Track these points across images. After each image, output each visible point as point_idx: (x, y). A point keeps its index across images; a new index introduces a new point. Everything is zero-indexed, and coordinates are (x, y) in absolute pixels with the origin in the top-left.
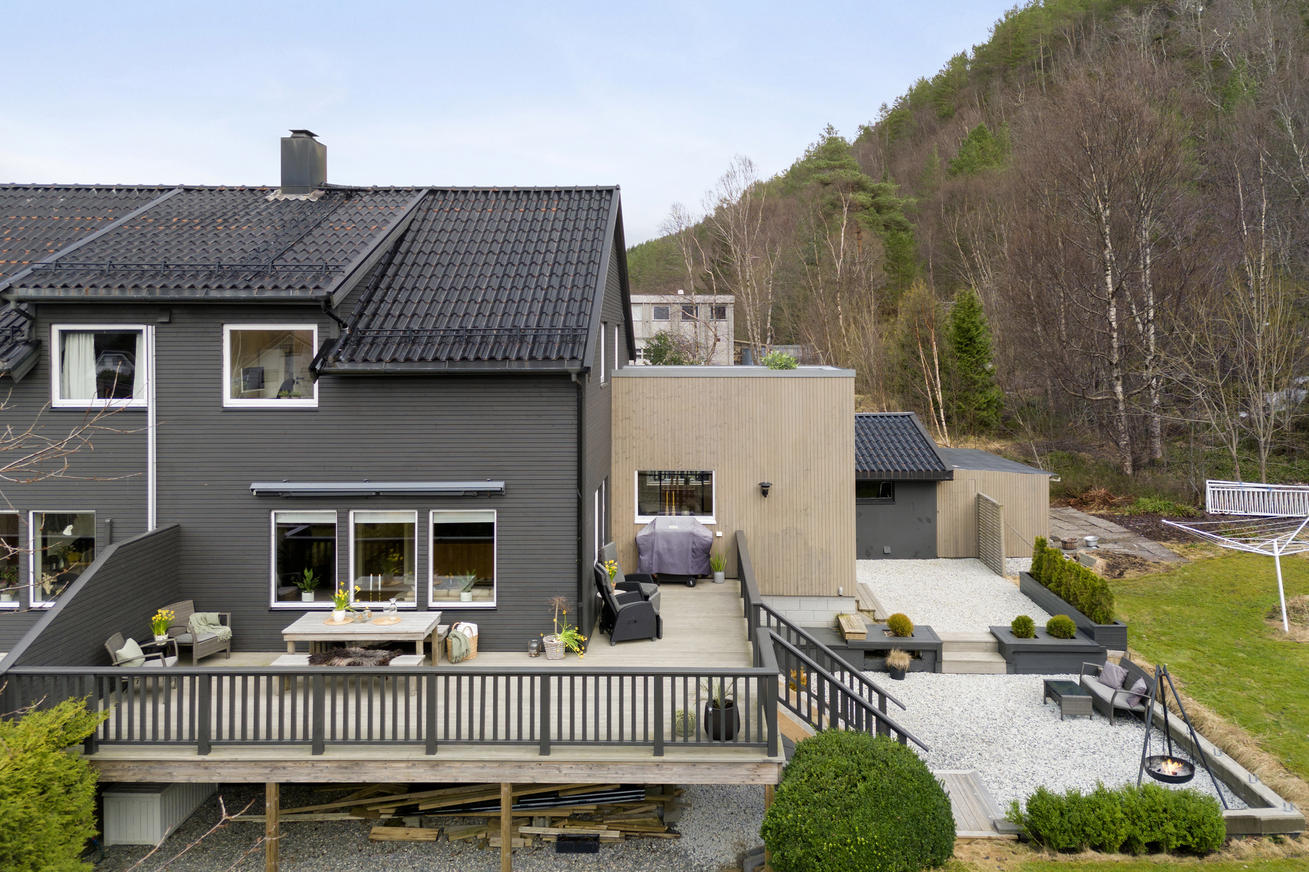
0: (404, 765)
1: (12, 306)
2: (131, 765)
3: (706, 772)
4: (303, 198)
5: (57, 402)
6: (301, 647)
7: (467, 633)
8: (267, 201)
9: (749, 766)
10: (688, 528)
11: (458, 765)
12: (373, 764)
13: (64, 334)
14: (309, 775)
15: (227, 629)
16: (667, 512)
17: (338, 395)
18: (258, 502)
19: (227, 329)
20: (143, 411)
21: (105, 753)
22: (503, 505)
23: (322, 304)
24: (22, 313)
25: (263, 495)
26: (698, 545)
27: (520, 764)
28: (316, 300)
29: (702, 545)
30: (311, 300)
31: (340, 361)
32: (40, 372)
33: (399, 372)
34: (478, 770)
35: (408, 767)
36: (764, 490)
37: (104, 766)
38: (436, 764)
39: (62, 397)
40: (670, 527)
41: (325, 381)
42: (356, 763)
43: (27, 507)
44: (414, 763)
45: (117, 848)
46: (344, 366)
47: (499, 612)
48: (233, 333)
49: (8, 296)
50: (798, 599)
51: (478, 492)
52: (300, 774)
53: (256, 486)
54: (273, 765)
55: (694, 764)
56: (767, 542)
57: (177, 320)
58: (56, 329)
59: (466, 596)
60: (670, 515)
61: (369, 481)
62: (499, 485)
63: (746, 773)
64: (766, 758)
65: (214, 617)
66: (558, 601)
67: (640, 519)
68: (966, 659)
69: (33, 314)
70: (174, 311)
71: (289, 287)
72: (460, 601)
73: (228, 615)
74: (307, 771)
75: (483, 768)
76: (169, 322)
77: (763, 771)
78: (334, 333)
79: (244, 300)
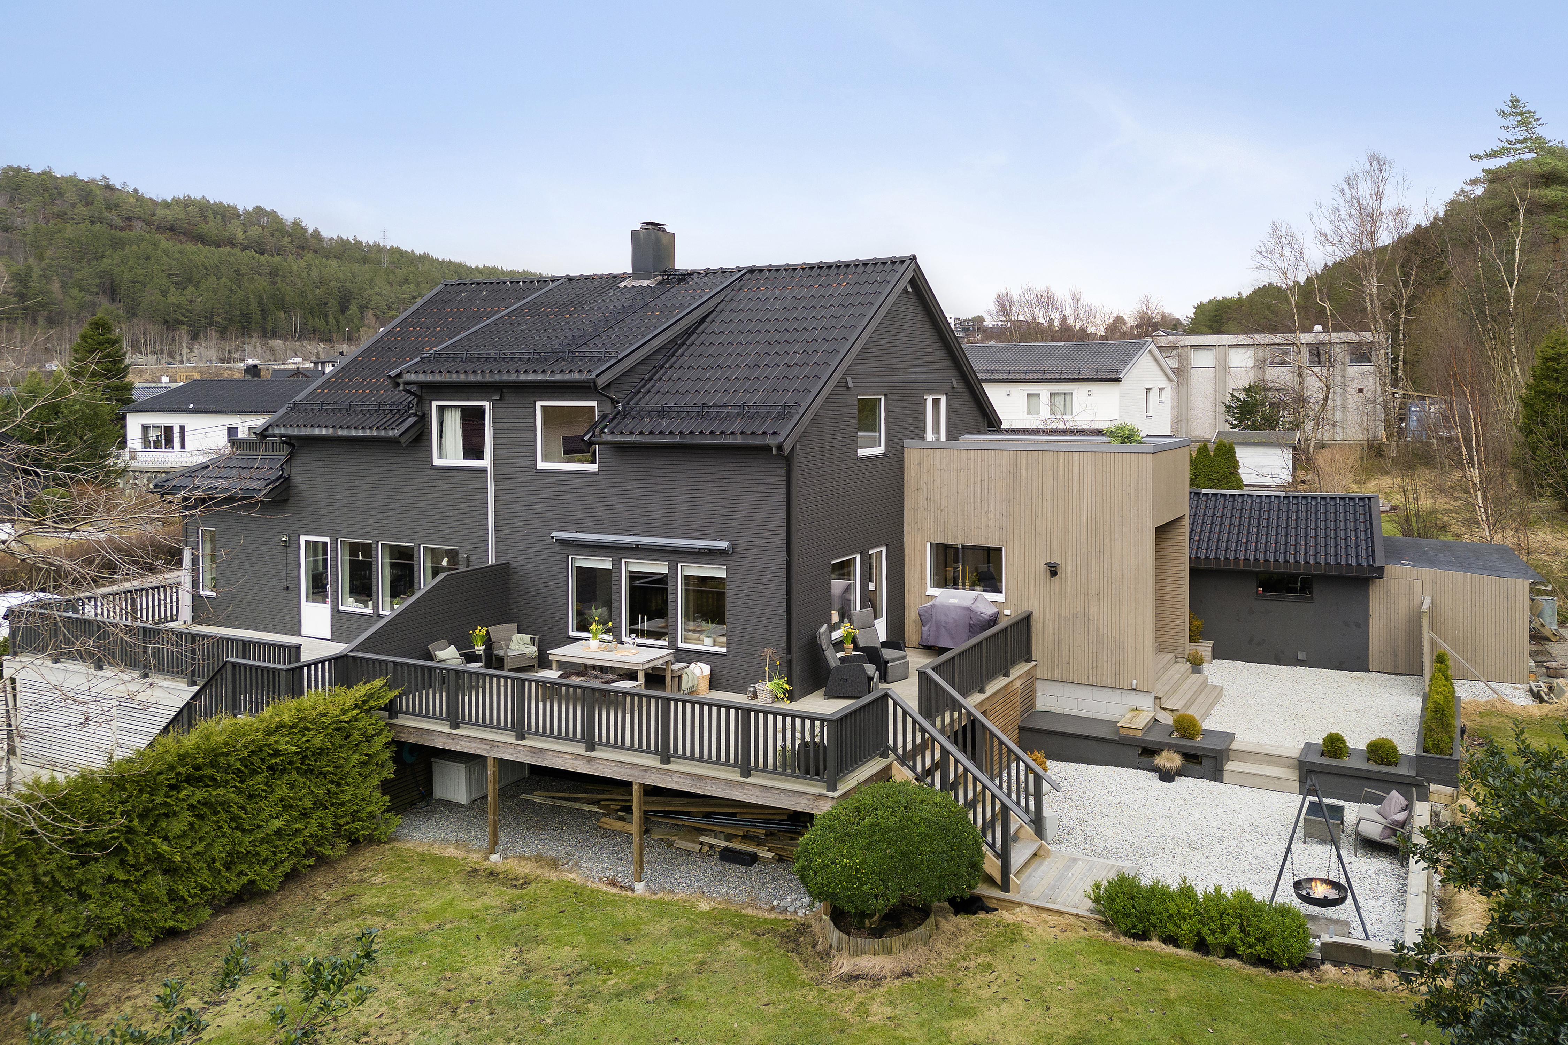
0: (570, 757)
1: (401, 388)
2: (412, 730)
3: (777, 796)
4: (645, 284)
5: (437, 462)
6: (561, 665)
7: (697, 672)
8: (619, 287)
9: (809, 797)
10: (967, 603)
11: (604, 762)
12: (550, 753)
13: (441, 409)
14: (512, 754)
15: (535, 649)
16: (960, 587)
17: (611, 461)
18: (557, 547)
19: (539, 404)
20: (484, 470)
21: (402, 721)
22: (730, 563)
23: (592, 384)
24: (408, 391)
25: (562, 542)
26: (975, 621)
27: (646, 769)
28: (587, 382)
29: (979, 620)
30: (584, 382)
31: (604, 432)
32: (425, 438)
33: (644, 443)
34: (617, 769)
35: (573, 759)
36: (1053, 571)
37: (398, 729)
38: (590, 760)
39: (440, 457)
40: (950, 601)
41: (603, 449)
42: (541, 750)
43: (419, 542)
44: (576, 756)
45: (440, 801)
46: (609, 438)
47: (728, 658)
48: (543, 408)
49: (400, 380)
50: (1090, 688)
51: (709, 550)
52: (507, 753)
53: (555, 534)
54: (492, 743)
55: (767, 788)
56: (1056, 626)
57: (507, 398)
58: (435, 404)
59: (708, 641)
60: (964, 589)
61: (634, 535)
62: (724, 544)
63: (806, 802)
64: (825, 792)
65: (527, 638)
66: (768, 651)
67: (931, 591)
68: (1252, 771)
69: (419, 393)
70: (504, 390)
71: (571, 371)
72: (703, 645)
73: (537, 638)
74: (511, 751)
75: (620, 767)
76: (501, 399)
77: (820, 803)
78: (608, 409)
79: (540, 382)
